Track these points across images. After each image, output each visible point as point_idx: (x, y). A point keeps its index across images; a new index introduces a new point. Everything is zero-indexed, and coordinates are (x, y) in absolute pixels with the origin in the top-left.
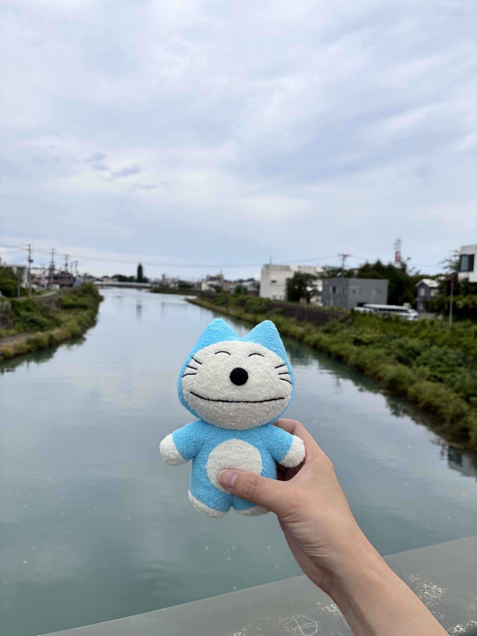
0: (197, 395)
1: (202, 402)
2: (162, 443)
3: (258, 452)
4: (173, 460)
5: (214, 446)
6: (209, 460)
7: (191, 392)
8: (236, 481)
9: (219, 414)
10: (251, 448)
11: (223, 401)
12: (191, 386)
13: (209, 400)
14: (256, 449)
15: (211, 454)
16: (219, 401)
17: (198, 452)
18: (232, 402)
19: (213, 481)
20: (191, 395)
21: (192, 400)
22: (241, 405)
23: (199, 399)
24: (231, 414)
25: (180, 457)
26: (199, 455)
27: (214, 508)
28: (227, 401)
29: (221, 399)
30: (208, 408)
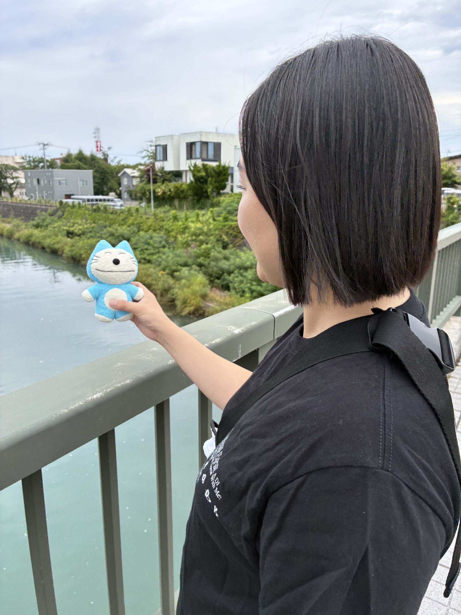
0: (99, 270)
1: (101, 273)
2: (82, 293)
3: (125, 293)
4: (89, 299)
5: (107, 291)
6: (105, 298)
8: (117, 303)
9: (109, 277)
10: (122, 291)
11: (110, 272)
12: (96, 267)
13: (104, 271)
15: (106, 295)
18: (114, 272)
19: (107, 305)
20: (96, 271)
21: (97, 273)
22: (118, 273)
24: (114, 277)
25: (92, 298)
26: (100, 296)
27: (108, 317)
28: (112, 272)
30: (104, 275)
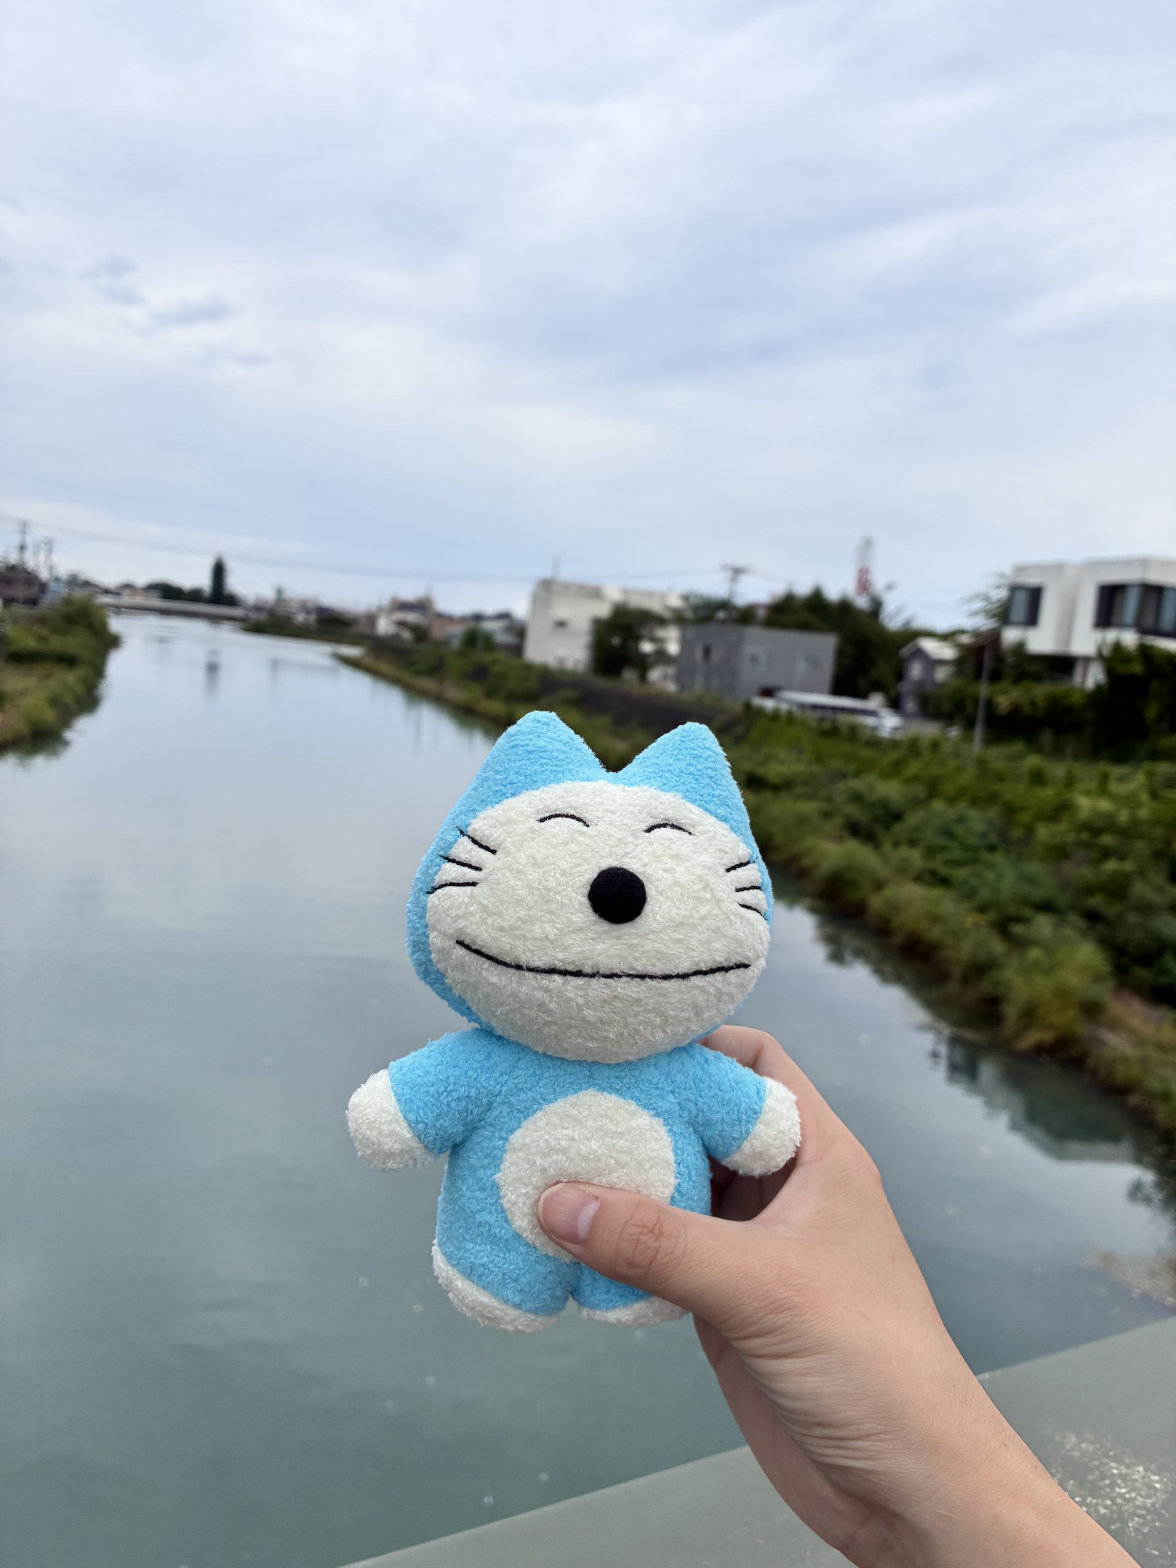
0: (478, 952)
1: (494, 975)
2: (355, 1099)
3: (663, 1131)
4: (390, 1155)
5: (526, 1112)
6: (508, 1157)
7: (460, 943)
8: (595, 1222)
9: (549, 1012)
10: (644, 1120)
11: (564, 973)
12: (461, 923)
13: (518, 967)
14: (657, 1123)
15: (517, 1138)
16: (552, 971)
17: (472, 1128)
18: (593, 976)
19: (522, 1222)
20: (461, 951)
21: (462, 967)
22: (621, 986)
23: (487, 964)
24: (589, 1014)
25: (415, 1144)
26: (476, 1138)
27: (518, 1306)
28: (578, 974)
29: (559, 965)
30: (514, 995)
